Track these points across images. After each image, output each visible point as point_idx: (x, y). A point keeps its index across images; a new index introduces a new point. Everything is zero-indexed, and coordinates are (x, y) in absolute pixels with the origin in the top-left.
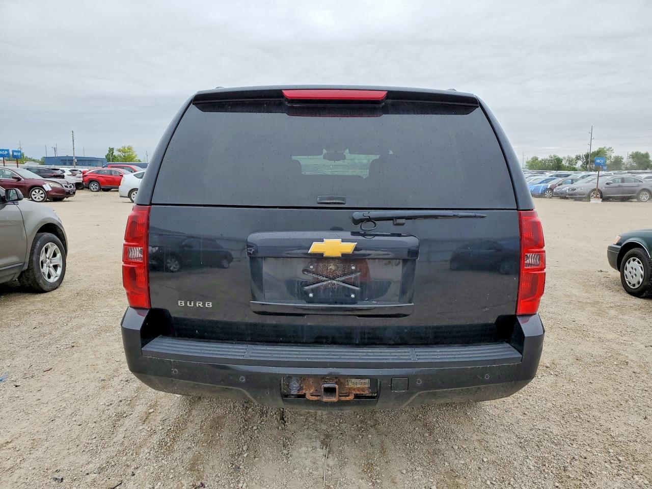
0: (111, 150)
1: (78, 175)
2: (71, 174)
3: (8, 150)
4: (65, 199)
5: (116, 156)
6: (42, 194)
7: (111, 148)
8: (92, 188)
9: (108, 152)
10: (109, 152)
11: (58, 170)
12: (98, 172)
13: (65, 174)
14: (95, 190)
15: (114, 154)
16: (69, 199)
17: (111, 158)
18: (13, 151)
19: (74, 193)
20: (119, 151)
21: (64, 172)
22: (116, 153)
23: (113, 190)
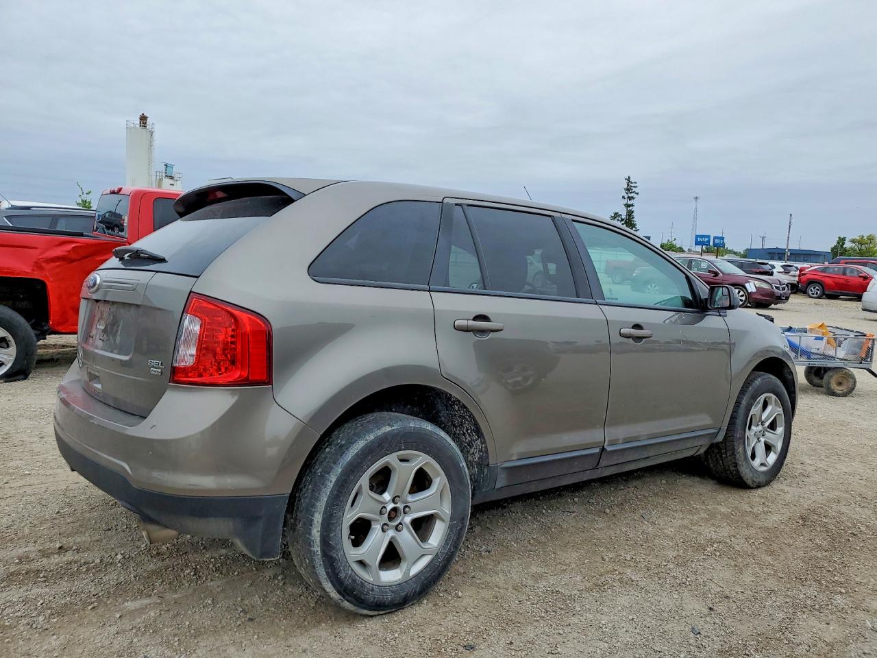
0: (842, 241)
1: (793, 273)
2: (782, 270)
3: (709, 237)
4: (773, 306)
5: (848, 249)
6: (742, 296)
7: (842, 237)
8: (810, 293)
9: (835, 243)
10: (838, 243)
11: (767, 264)
12: (824, 270)
13: (774, 270)
14: (815, 296)
15: (844, 246)
16: (779, 306)
17: (839, 251)
18: (715, 238)
19: (787, 298)
20: (853, 241)
21: (773, 267)
22: (848, 245)
23: (841, 297)
